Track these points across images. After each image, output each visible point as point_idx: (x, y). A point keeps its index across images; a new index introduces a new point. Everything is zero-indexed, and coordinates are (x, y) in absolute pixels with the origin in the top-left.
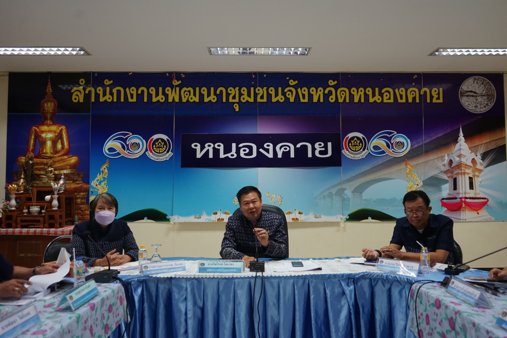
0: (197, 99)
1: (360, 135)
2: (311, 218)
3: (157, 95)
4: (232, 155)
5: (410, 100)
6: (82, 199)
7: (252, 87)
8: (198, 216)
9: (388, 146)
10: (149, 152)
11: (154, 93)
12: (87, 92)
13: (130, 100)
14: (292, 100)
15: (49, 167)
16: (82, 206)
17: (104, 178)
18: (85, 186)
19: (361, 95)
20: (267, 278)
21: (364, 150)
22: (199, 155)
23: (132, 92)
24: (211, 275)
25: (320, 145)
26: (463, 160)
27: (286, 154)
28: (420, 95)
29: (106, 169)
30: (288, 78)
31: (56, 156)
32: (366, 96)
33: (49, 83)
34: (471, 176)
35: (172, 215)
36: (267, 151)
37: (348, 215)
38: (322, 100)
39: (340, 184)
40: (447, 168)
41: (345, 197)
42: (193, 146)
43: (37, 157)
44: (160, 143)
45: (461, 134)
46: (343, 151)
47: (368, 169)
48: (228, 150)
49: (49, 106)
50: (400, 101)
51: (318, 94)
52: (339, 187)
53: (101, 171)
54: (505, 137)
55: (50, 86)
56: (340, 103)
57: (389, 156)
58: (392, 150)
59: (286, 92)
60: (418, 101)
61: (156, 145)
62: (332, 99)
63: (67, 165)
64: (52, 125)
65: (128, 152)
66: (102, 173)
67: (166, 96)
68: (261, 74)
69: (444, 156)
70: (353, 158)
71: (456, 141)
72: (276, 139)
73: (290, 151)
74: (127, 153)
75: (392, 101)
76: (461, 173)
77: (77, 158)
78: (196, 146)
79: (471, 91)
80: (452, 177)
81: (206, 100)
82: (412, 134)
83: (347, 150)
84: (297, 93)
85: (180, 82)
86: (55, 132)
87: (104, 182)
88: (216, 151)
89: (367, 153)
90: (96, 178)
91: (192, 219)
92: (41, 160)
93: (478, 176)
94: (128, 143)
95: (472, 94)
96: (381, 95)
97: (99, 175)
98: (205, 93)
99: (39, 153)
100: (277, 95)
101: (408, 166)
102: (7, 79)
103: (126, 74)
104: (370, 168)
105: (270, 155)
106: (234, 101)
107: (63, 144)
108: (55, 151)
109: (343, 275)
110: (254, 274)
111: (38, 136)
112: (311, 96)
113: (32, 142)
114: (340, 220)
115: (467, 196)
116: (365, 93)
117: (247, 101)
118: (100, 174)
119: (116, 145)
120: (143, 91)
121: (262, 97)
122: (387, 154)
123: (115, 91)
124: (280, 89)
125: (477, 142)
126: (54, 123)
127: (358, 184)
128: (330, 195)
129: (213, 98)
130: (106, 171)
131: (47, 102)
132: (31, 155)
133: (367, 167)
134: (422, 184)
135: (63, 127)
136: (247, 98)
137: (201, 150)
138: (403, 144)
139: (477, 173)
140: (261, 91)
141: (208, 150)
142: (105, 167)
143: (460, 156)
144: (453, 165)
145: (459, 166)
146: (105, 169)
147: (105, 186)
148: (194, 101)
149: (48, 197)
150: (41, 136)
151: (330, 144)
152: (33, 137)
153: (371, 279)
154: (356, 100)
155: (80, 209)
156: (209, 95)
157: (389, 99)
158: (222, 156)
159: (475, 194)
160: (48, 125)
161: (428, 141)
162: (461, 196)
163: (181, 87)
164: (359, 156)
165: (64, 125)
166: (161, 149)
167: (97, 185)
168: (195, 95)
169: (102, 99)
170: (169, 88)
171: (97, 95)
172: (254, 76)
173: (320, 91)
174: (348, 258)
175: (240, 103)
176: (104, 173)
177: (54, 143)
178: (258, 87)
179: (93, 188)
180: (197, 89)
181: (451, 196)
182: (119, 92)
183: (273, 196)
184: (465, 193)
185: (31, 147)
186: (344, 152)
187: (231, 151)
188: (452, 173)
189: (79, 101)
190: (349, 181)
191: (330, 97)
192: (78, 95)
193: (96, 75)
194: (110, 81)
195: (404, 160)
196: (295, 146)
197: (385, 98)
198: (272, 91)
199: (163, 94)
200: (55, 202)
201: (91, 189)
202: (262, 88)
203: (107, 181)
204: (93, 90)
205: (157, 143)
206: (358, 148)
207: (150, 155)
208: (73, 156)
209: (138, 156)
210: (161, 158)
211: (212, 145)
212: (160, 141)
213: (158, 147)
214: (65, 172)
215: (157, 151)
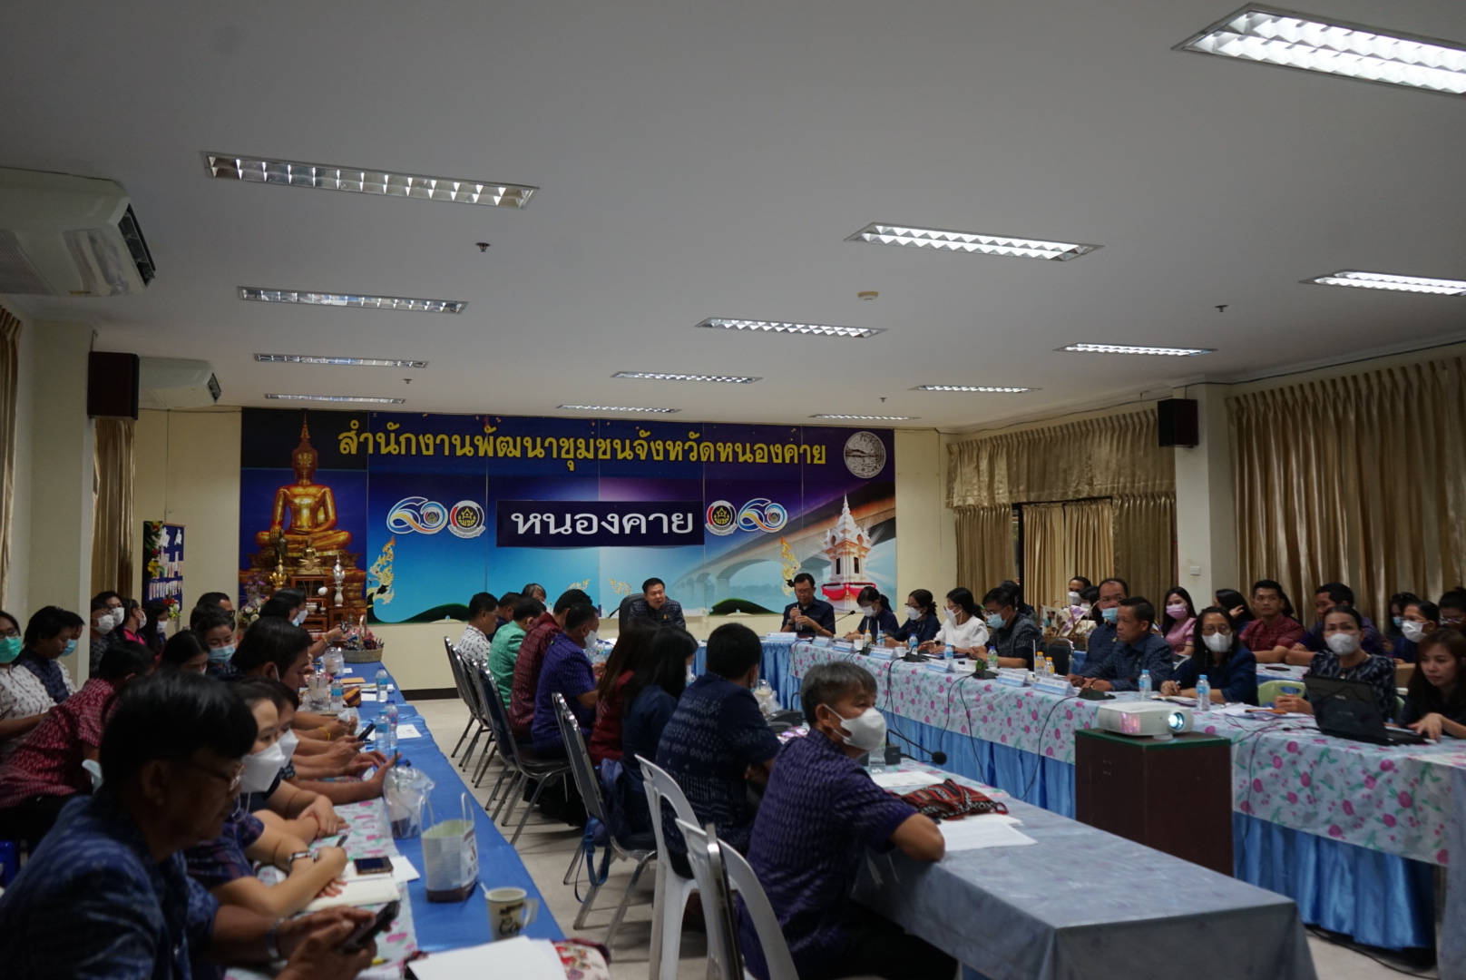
0: (518, 453)
1: (727, 504)
3: (463, 446)
4: (566, 530)
5: (787, 461)
6: (356, 591)
7: (592, 438)
9: (761, 518)
10: (452, 525)
11: (458, 443)
12: (362, 439)
13: (425, 453)
14: (643, 457)
15: (308, 547)
16: (355, 602)
17: (388, 562)
18: (360, 574)
19: (728, 452)
21: (732, 523)
22: (522, 530)
23: (427, 441)
25: (678, 516)
26: (848, 536)
27: (636, 529)
28: (799, 454)
29: (391, 549)
30: (638, 428)
31: (317, 530)
32: (735, 454)
33: (305, 426)
34: (856, 556)
36: (612, 524)
37: (712, 608)
38: (680, 458)
39: (702, 567)
40: (829, 546)
41: (709, 584)
42: (513, 517)
43: (290, 531)
44: (467, 512)
45: (846, 504)
46: (706, 525)
47: (737, 547)
48: (560, 523)
49: (305, 459)
50: (775, 461)
51: (675, 450)
52: (701, 572)
53: (383, 551)
54: (894, 508)
55: (306, 429)
56: (702, 462)
58: (766, 523)
59: (635, 447)
60: (796, 461)
61: (462, 516)
63: (333, 544)
64: (310, 486)
65: (423, 526)
66: (384, 555)
67: (476, 448)
68: (603, 422)
69: (826, 531)
70: (719, 533)
71: (839, 513)
72: (622, 509)
73: (640, 524)
74: (421, 526)
75: (765, 460)
76: (846, 553)
77: (347, 533)
78: (517, 517)
79: (858, 451)
80: (834, 557)
81: (531, 454)
82: (788, 502)
83: (711, 523)
84: (649, 447)
85: (494, 429)
86: (314, 496)
87: (387, 569)
88: (545, 525)
89: (736, 528)
90: (375, 561)
92: (294, 536)
93: (864, 557)
94: (422, 513)
95: (859, 454)
96: (753, 452)
97: (380, 557)
98: (529, 445)
99: (291, 526)
100: (623, 450)
101: (784, 543)
102: (239, 416)
103: (420, 414)
104: (739, 546)
105: (615, 530)
106: (567, 456)
107: (326, 513)
108: (316, 525)
111: (288, 502)
112: (666, 452)
113: (279, 510)
114: (701, 614)
115: (852, 581)
116: (734, 450)
117: (585, 457)
118: (382, 557)
119: (408, 517)
120: (442, 440)
121: (605, 453)
122: (760, 529)
123: (402, 439)
124: (628, 442)
125: (864, 514)
126: (313, 484)
127: (724, 568)
128: (691, 583)
129: (540, 453)
130: (391, 552)
131: (302, 452)
132: (277, 528)
133: (735, 546)
134: (800, 566)
135: (327, 490)
136: (585, 454)
137: (525, 524)
138: (778, 516)
139: (863, 553)
140: (604, 444)
141: (534, 524)
142: (389, 546)
143: (844, 531)
144: (837, 543)
145: (843, 544)
146: (388, 548)
147: (389, 574)
148: (515, 456)
149: (323, 590)
150: (293, 502)
151: (690, 516)
152: (281, 503)
154: (723, 459)
155: (353, 606)
156: (534, 448)
157: (763, 458)
158: (553, 531)
159: (861, 578)
160: (304, 486)
161: (807, 512)
162: (845, 581)
163: (496, 435)
164: (725, 531)
165: (329, 486)
166: (469, 521)
167: (377, 572)
168: (515, 447)
169: (384, 451)
170: (479, 437)
171: (377, 445)
172: (594, 424)
173: (679, 445)
175: (575, 459)
176: (388, 555)
177: (314, 511)
178: (601, 438)
179: (372, 576)
180: (519, 439)
181: (834, 582)
182: (408, 440)
183: (618, 584)
184: (850, 578)
185: (278, 518)
186: (708, 526)
187: (564, 524)
188: (835, 552)
189: (350, 451)
190: (713, 563)
191: (691, 454)
192: (349, 443)
193: (375, 415)
194: (395, 424)
195: (780, 536)
196: (647, 518)
197: (758, 457)
198: (617, 444)
199: (471, 445)
200: (339, 597)
201: (369, 579)
202: (605, 441)
203: (393, 566)
204: (370, 436)
205: (463, 514)
206: (724, 521)
207: (455, 530)
208: (343, 531)
209: (436, 532)
210: (468, 534)
211: (539, 516)
212: (467, 510)
213: (465, 519)
214: (330, 553)
215: (463, 524)
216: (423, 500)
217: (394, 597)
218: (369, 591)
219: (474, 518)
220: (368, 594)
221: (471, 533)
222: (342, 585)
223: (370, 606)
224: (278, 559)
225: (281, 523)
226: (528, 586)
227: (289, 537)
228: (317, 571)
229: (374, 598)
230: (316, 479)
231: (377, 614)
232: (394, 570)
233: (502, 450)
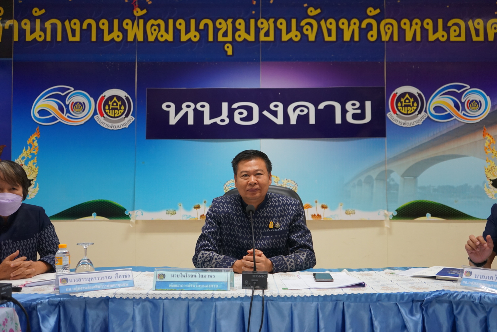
0: (170, 37)
1: (415, 91)
2: (339, 214)
3: (111, 31)
4: (223, 121)
5: (491, 38)
7: (252, 18)
8: (171, 211)
9: (457, 106)
10: (99, 115)
11: (106, 28)
12: (7, 27)
13: (71, 39)
14: (312, 38)
17: (32, 154)
19: (415, 30)
20: (272, 299)
21: (420, 112)
22: (173, 120)
23: (73, 27)
24: (176, 294)
25: (354, 105)
27: (303, 119)
29: (36, 142)
30: (306, 5)
32: (424, 31)
35: (133, 209)
36: (275, 114)
37: (396, 210)
38: (356, 38)
39: (384, 163)
41: (392, 183)
42: (164, 106)
44: (115, 102)
46: (388, 115)
47: (427, 141)
48: (215, 112)
50: (475, 39)
51: (350, 29)
52: (383, 168)
53: (28, 143)
56: (384, 42)
57: (459, 121)
58: (463, 112)
59: (303, 27)
61: (109, 106)
62: (372, 36)
65: (68, 117)
66: (29, 147)
67: (125, 32)
70: (404, 124)
72: (287, 97)
73: (308, 114)
74: (66, 117)
75: (463, 38)
78: (168, 106)
81: (184, 38)
83: (395, 112)
84: (319, 27)
85: (145, 11)
87: (32, 161)
88: (199, 115)
89: (425, 118)
90: (20, 154)
91: (162, 215)
94: (67, 103)
96: (447, 29)
97: (24, 149)
98: (182, 28)
100: (289, 30)
101: (487, 136)
104: (430, 139)
105: (279, 121)
106: (225, 39)
109: (402, 296)
110: (249, 292)
112: (340, 32)
114: (383, 218)
116: (422, 27)
117: (245, 40)
118: (27, 149)
119: (51, 106)
120: (89, 25)
121: (267, 34)
122: (455, 119)
123: (48, 25)
124: (294, 21)
127: (411, 164)
128: (369, 181)
129: (193, 35)
130: (36, 144)
133: (424, 139)
136: (244, 36)
137: (177, 113)
138: (479, 103)
140: (266, 25)
141: (186, 113)
142: (34, 138)
146: (33, 140)
147: (34, 167)
148: (166, 40)
151: (368, 104)
153: (451, 303)
154: (409, 38)
156: (188, 31)
157: (459, 35)
158: (207, 121)
163: (146, 18)
164: (412, 121)
166: (116, 111)
168: (167, 31)
169: (29, 38)
170: (128, 21)
171: (22, 32)
172: (254, 3)
173: (355, 24)
174: (406, 269)
175: (234, 42)
176: (33, 147)
178: (262, 18)
180: (171, 22)
182: (54, 27)
183: (283, 181)
186: (391, 115)
187: (219, 114)
190: (396, 159)
191: (370, 34)
193: (20, 2)
194: (40, 9)
195: (481, 128)
196: (316, 106)
197: (452, 34)
198: (282, 24)
199: (119, 30)
202: (268, 20)
203: (37, 160)
204: (15, 23)
205: (110, 103)
206: (411, 110)
207: (101, 120)
209: (83, 123)
210: (116, 125)
211: (193, 105)
212: (115, 99)
213: (112, 109)
215: (110, 114)
216: (69, 89)
217: (39, 191)
219: (123, 108)
221: (119, 124)
232: (38, 164)
233: (152, 34)
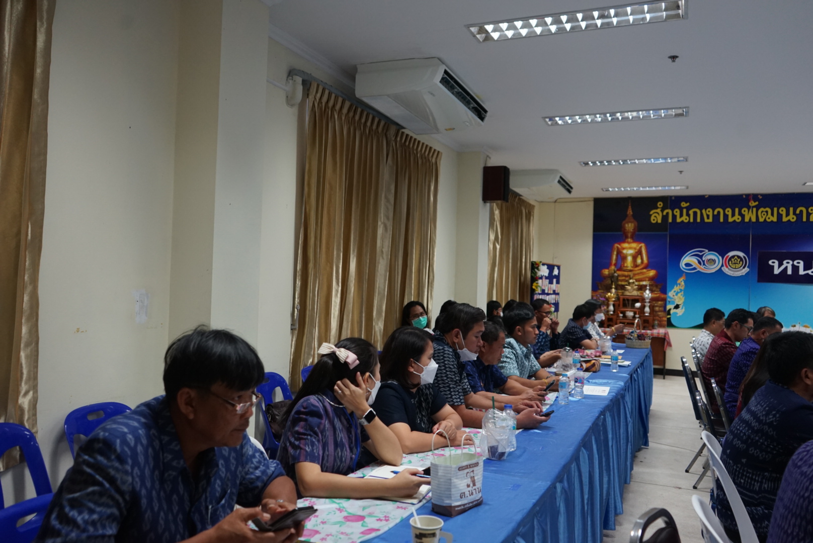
0: (775, 219)
3: (733, 215)
6: (660, 307)
10: (725, 267)
11: (730, 214)
12: (665, 213)
13: (706, 220)
15: (630, 279)
16: (660, 313)
17: (681, 290)
18: (662, 296)
23: (708, 213)
31: (636, 269)
33: (630, 207)
42: (770, 262)
43: (620, 269)
44: (736, 259)
48: (808, 267)
49: (630, 227)
53: (678, 283)
55: (630, 209)
61: (732, 261)
63: (647, 277)
64: (632, 242)
65: (704, 267)
67: (743, 216)
77: (655, 271)
78: (773, 262)
81: (785, 219)
85: (757, 203)
86: (635, 249)
87: (680, 294)
88: (795, 269)
90: (673, 289)
92: (623, 272)
94: (704, 259)
97: (675, 286)
98: (784, 213)
99: (621, 266)
103: (703, 196)
107: (642, 259)
108: (636, 266)
111: (619, 253)
113: (614, 257)
118: (677, 286)
120: (719, 212)
123: (691, 212)
126: (634, 241)
129: (792, 218)
130: (683, 283)
131: (628, 223)
132: (613, 267)
135: (643, 245)
137: (780, 266)
141: (786, 267)
142: (682, 279)
146: (681, 281)
147: (681, 297)
148: (772, 221)
149: (638, 305)
150: (622, 252)
152: (615, 253)
155: (658, 316)
156: (788, 215)
160: (629, 243)
163: (758, 207)
165: (644, 243)
166: (737, 265)
167: (674, 296)
168: (772, 215)
169: (679, 220)
170: (745, 209)
176: (681, 285)
177: (635, 258)
179: (670, 298)
180: (775, 209)
182: (695, 213)
185: (614, 262)
189: (657, 221)
192: (656, 217)
193: (673, 198)
194: (686, 203)
199: (739, 215)
200: (647, 309)
201: (668, 299)
203: (684, 292)
204: (670, 211)
205: (733, 260)
207: (725, 270)
208: (652, 269)
209: (713, 271)
210: (737, 273)
211: (791, 262)
212: (736, 257)
213: (734, 263)
214: (644, 283)
215: (733, 267)
216: (704, 251)
217: (685, 312)
218: (668, 307)
219: (741, 263)
220: (668, 309)
221: (738, 273)
222: (649, 302)
223: (669, 316)
224: (612, 285)
225: (615, 265)
226: (761, 308)
227: (620, 273)
228: (635, 293)
229: (672, 312)
230: (636, 238)
231: (673, 321)
232: (685, 295)
233: (762, 217)
